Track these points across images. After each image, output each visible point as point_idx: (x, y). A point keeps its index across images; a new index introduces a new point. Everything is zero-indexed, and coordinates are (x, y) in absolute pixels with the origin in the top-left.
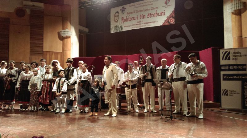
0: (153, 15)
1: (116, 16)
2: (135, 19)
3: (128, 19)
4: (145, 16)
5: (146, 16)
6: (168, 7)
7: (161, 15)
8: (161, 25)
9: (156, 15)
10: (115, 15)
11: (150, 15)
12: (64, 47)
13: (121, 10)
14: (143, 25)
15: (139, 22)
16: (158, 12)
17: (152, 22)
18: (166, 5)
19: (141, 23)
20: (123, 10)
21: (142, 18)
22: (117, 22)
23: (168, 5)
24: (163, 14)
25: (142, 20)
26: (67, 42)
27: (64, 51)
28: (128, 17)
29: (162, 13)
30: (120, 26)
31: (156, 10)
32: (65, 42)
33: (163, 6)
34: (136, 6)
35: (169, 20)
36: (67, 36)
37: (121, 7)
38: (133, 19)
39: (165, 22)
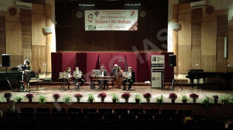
0: (121, 22)
1: (90, 17)
2: (107, 23)
3: (101, 22)
4: (115, 21)
5: (117, 22)
6: (133, 18)
8: (128, 30)
9: (124, 22)
10: (89, 16)
11: (119, 22)
13: (94, 13)
14: (114, 28)
15: (110, 25)
16: (125, 20)
17: (121, 27)
18: (131, 16)
19: (112, 26)
20: (97, 14)
22: (91, 22)
23: (133, 16)
24: (129, 22)
25: (113, 24)
26: (49, 37)
27: (48, 45)
28: (101, 20)
31: (124, 18)
33: (129, 17)
34: (108, 13)
35: (134, 28)
37: (95, 11)
38: (105, 22)
39: (130, 28)
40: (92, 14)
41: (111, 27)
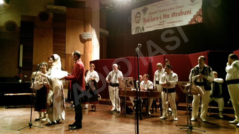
0: (177, 15)
1: (137, 17)
2: (158, 19)
3: (150, 20)
4: (169, 15)
6: (194, 5)
7: (187, 13)
8: (187, 24)
9: (181, 13)
10: (136, 15)
11: (174, 15)
12: (85, 50)
13: (142, 10)
14: (167, 24)
15: (162, 22)
16: (183, 11)
17: (177, 22)
18: (192, 3)
19: (165, 23)
20: (145, 11)
21: (166, 18)
22: (138, 23)
25: (165, 19)
26: (88, 45)
27: (86, 53)
28: (150, 18)
29: (188, 12)
30: (141, 27)
31: (181, 9)
32: (87, 45)
33: (189, 5)
34: (159, 5)
35: (196, 19)
36: (88, 39)
37: (143, 8)
38: (155, 19)
39: (191, 21)
40: (139, 13)
41: (163, 24)
